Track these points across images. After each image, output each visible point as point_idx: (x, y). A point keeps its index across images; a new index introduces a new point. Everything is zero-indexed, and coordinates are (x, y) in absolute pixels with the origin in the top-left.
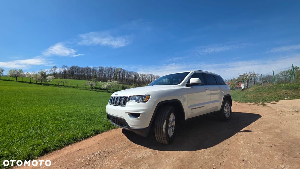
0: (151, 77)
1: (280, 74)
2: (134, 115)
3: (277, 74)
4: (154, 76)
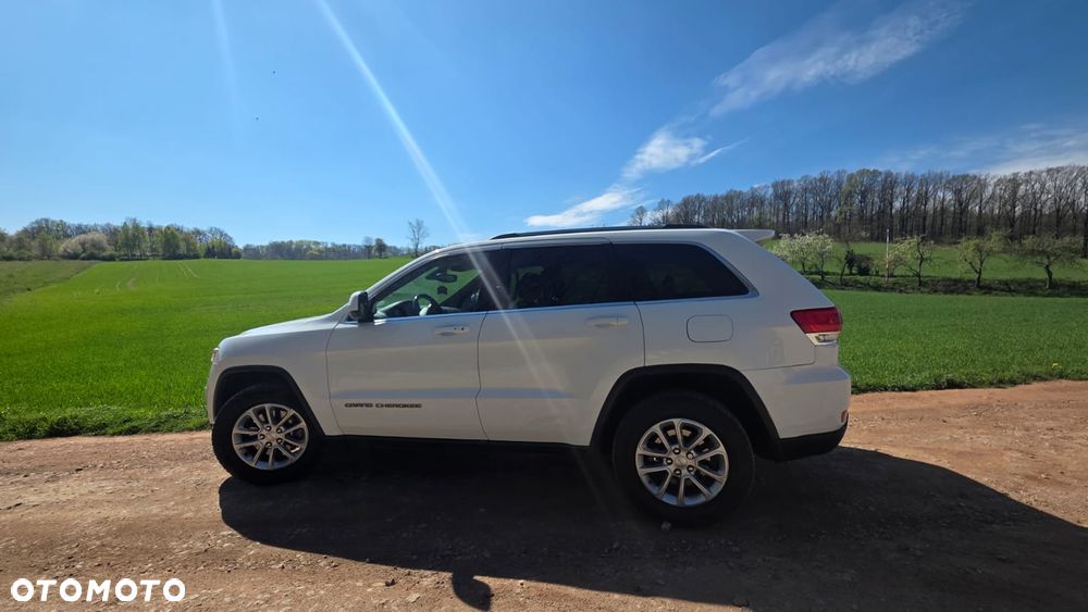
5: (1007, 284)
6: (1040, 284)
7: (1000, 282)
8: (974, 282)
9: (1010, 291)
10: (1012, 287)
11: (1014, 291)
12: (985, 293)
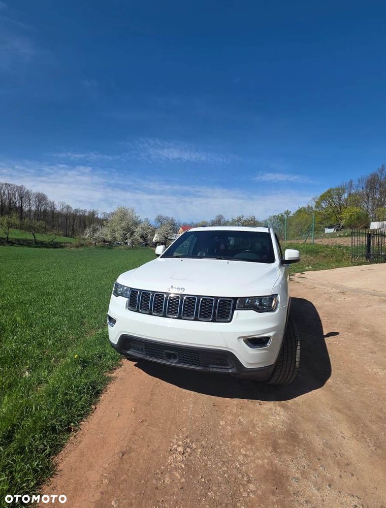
0: (19, 195)
1: (268, 220)
2: (255, 342)
3: (265, 219)
4: (27, 192)
5: (18, 241)
6: (30, 241)
7: (16, 240)
8: (5, 239)
9: (21, 244)
10: (21, 243)
11: (23, 245)
12: (11, 245)
